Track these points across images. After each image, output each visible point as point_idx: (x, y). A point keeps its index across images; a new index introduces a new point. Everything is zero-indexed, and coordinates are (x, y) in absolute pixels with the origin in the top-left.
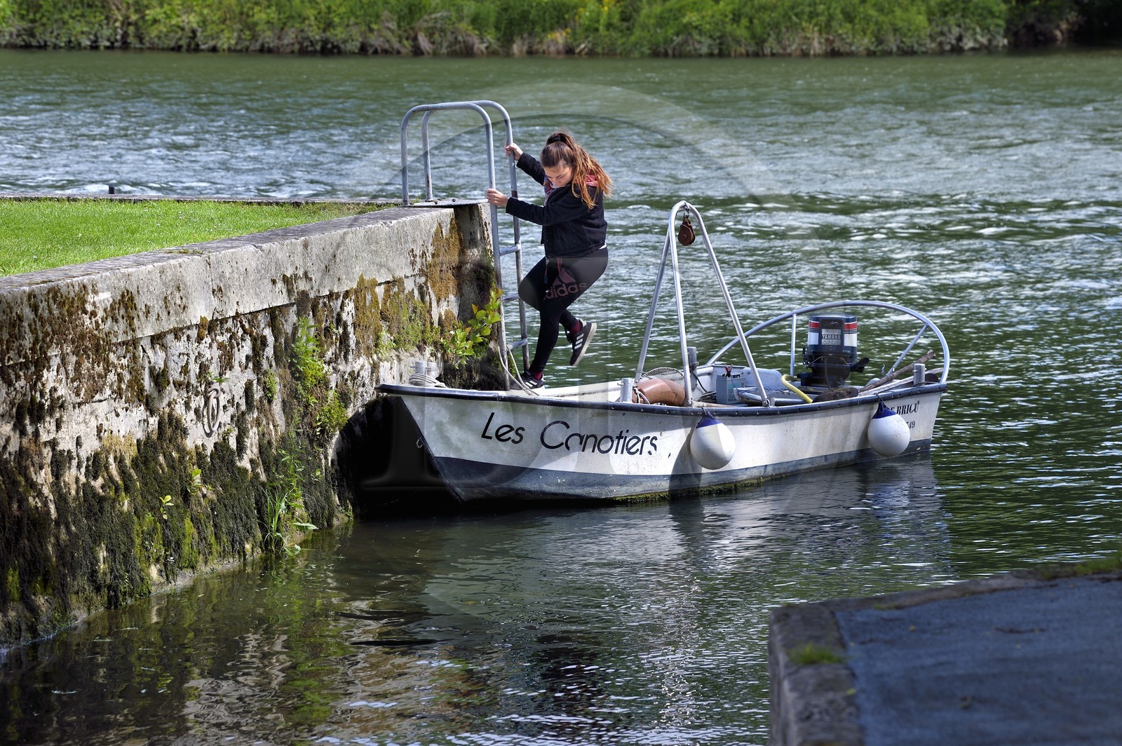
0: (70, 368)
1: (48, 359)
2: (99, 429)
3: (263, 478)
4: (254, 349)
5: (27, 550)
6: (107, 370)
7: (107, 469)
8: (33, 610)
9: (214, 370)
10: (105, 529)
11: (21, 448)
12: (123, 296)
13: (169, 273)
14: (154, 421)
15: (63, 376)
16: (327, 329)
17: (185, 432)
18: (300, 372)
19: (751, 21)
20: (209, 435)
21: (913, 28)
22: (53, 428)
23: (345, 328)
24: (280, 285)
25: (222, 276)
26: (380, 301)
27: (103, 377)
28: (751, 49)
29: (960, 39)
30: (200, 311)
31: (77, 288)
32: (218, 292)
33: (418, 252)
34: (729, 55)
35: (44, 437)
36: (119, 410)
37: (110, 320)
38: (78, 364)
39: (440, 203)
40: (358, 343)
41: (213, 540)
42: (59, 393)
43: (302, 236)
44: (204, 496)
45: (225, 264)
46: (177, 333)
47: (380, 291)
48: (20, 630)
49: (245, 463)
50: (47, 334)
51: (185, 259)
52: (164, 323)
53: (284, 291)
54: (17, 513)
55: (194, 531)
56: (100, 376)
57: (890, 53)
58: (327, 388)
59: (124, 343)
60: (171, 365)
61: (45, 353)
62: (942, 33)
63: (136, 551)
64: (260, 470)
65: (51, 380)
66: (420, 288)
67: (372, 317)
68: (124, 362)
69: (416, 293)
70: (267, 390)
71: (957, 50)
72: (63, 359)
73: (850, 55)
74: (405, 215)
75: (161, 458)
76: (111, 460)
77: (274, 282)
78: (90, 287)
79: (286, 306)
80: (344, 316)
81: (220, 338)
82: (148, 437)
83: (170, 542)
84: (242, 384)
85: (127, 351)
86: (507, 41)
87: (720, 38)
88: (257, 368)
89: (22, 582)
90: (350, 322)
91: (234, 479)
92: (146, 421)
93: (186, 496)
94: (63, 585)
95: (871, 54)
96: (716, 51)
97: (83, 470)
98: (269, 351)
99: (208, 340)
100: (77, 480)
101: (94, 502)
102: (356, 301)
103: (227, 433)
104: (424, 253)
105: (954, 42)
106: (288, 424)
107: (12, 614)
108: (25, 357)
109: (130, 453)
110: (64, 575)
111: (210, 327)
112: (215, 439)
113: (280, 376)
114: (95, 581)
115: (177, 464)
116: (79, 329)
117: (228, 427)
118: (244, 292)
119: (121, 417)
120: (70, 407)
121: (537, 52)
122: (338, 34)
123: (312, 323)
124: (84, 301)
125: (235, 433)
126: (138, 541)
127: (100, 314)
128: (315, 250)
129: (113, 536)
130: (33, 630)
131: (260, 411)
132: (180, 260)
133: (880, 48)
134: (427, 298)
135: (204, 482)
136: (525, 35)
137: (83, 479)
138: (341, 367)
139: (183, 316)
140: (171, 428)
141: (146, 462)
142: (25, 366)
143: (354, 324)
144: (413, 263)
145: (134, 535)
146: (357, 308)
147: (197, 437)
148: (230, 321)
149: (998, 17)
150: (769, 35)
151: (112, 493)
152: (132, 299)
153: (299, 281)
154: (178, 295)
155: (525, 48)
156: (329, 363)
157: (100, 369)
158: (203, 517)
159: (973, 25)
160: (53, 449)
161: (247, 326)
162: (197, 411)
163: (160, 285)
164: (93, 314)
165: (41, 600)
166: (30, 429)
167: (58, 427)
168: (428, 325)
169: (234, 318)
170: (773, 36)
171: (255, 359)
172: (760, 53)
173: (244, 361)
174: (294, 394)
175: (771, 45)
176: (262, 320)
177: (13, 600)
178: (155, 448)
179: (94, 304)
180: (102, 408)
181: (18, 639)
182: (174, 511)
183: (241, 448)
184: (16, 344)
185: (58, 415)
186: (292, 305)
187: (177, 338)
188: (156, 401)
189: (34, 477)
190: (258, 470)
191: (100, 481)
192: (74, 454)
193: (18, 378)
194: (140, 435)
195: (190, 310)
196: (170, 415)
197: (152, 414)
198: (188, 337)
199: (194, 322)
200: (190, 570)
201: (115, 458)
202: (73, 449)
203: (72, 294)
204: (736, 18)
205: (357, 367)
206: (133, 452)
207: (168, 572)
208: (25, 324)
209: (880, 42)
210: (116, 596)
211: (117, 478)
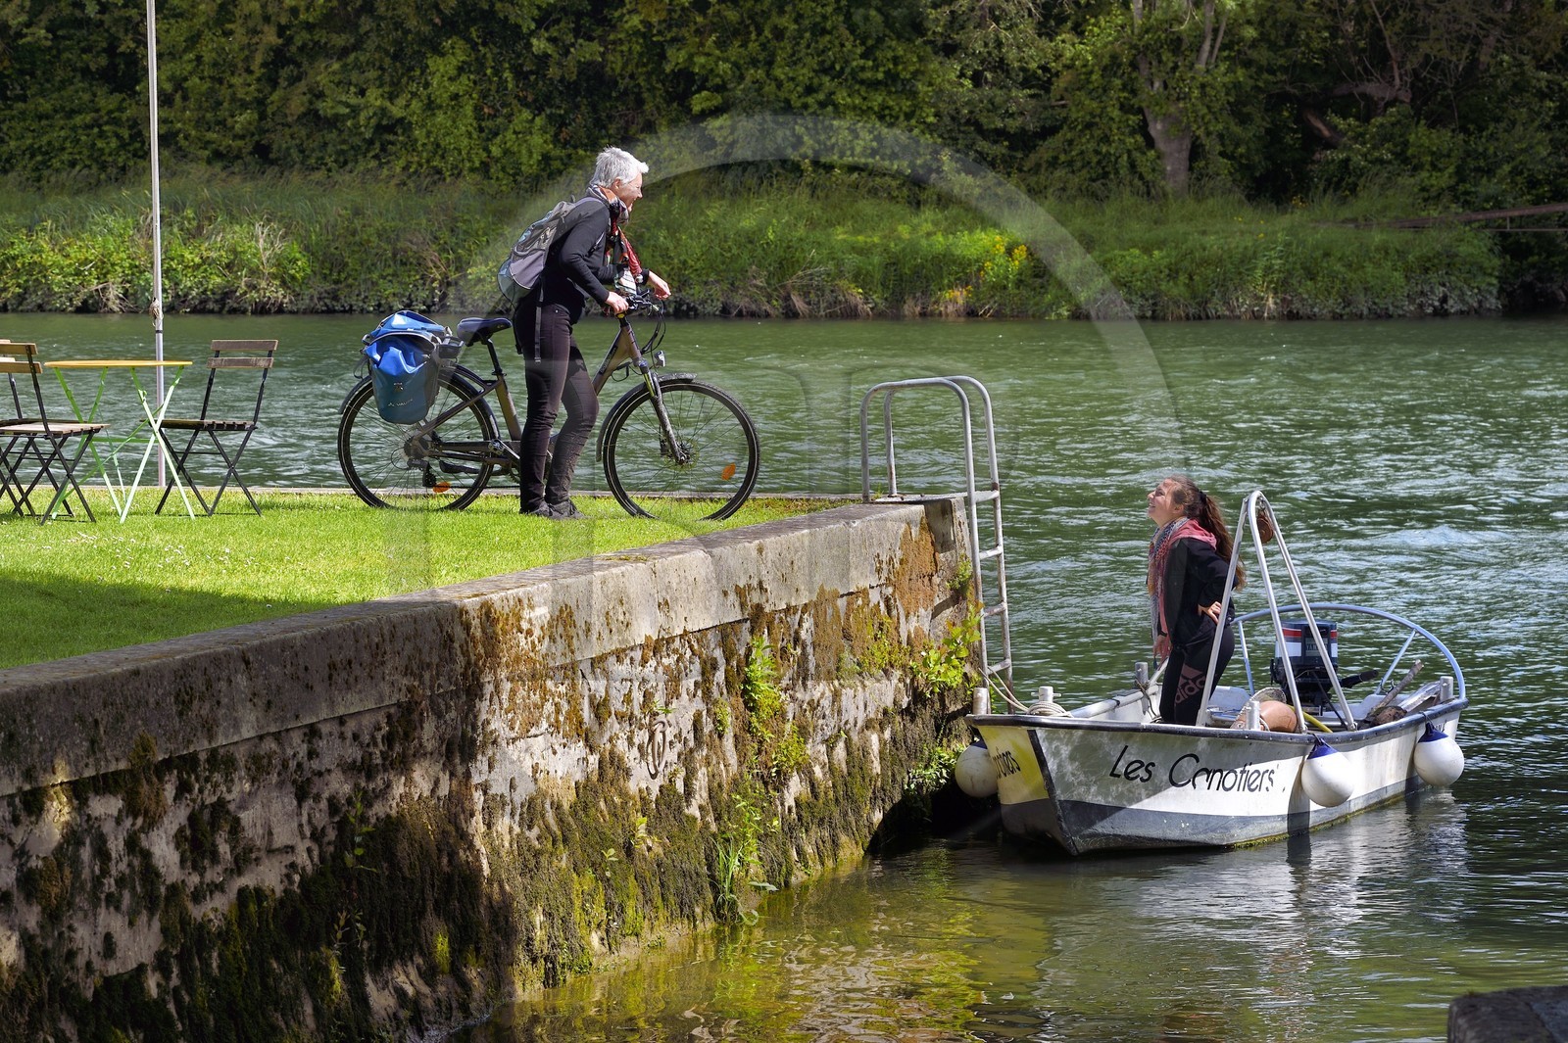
0: (505, 697)
1: (481, 686)
2: (535, 769)
3: (714, 828)
4: (703, 674)
5: (457, 913)
6: (544, 700)
7: (543, 816)
8: (465, 985)
9: (659, 700)
10: (542, 887)
11: (450, 792)
12: (561, 611)
13: (611, 584)
14: (594, 759)
15: (496, 707)
16: (784, 650)
17: (628, 773)
18: (754, 701)
19: (1191, 278)
20: (654, 776)
21: (1388, 286)
22: (486, 767)
23: (804, 648)
24: (732, 597)
25: (668, 587)
26: (842, 615)
27: (540, 707)
28: (1192, 311)
29: (1444, 300)
30: (644, 629)
31: (512, 603)
32: (664, 605)
33: (884, 558)
34: (1164, 319)
35: (476, 779)
36: (556, 747)
37: (547, 639)
38: (513, 692)
39: (907, 498)
40: (817, 666)
41: (659, 902)
42: (492, 727)
43: (756, 538)
44: (649, 849)
45: (671, 572)
46: (619, 655)
47: (841, 603)
48: (450, 1008)
49: (693, 810)
50: (479, 657)
51: (628, 567)
52: (605, 643)
53: (737, 604)
54: (446, 869)
55: (639, 891)
56: (536, 706)
57: (1361, 317)
58: (784, 720)
59: (563, 667)
60: (613, 692)
61: (478, 679)
62: (1422, 293)
63: (577, 915)
64: (710, 818)
65: (483, 711)
66: (887, 600)
67: (834, 635)
68: (562, 689)
69: (882, 606)
70: (718, 722)
71: (1441, 313)
72: (497, 687)
73: (1311, 318)
74: (870, 514)
75: (602, 804)
76: (548, 806)
77: (725, 594)
78: (526, 601)
79: (739, 622)
80: (803, 635)
81: (666, 661)
82: (588, 779)
83: (613, 904)
84: (690, 716)
85: (566, 677)
86: (896, 301)
87: (1153, 297)
88: (707, 694)
89: (453, 951)
90: (808, 643)
91: (682, 829)
92: (585, 759)
93: (629, 850)
94: (496, 955)
95: (1337, 317)
96: (1149, 314)
97: (517, 818)
98: (720, 676)
99: (652, 663)
100: (511, 830)
101: (529, 856)
102: (816, 617)
103: (674, 774)
104: (891, 559)
105: (1437, 304)
106: (740, 763)
107: (442, 989)
108: (456, 685)
109: (568, 799)
110: (498, 943)
111: (657, 647)
112: (659, 781)
113: (732, 706)
114: (531, 951)
115: (619, 811)
116: (513, 651)
117: (674, 766)
118: (692, 606)
119: (558, 755)
120: (504, 744)
121: (932, 314)
122: (695, 294)
123: (766, 643)
124: (519, 618)
125: (682, 774)
126: (578, 903)
127: (537, 632)
128: (770, 555)
129: (551, 896)
130: (465, 1008)
131: (710, 748)
132: (623, 568)
133: (1347, 310)
134: (894, 612)
135: (649, 833)
136: (918, 294)
137: (517, 830)
138: (799, 695)
139: (626, 634)
140: (612, 767)
141: (585, 809)
142: (455, 694)
143: (813, 643)
144: (879, 571)
145: (573, 896)
146: (816, 625)
147: (641, 780)
148: (678, 640)
149: (1491, 275)
150: (1213, 294)
151: (549, 846)
152: (570, 615)
153: (753, 592)
154: (620, 611)
155: (918, 309)
156: (786, 690)
157: (536, 698)
158: (648, 875)
159: (1460, 284)
160: (485, 793)
161: (696, 647)
162: (640, 748)
163: (602, 598)
164: (529, 633)
165: (472, 973)
166: (460, 770)
167: (491, 767)
168: (895, 643)
169: (681, 636)
170: (1218, 295)
171: (704, 686)
172: (1203, 315)
173: (692, 688)
174: (748, 728)
175: (1216, 306)
176: (712, 638)
177: (443, 973)
178: (596, 792)
179: (530, 621)
180: (539, 743)
181: (448, 1019)
182: (617, 866)
183: (689, 793)
184: (447, 668)
185: (490, 753)
186: (745, 620)
187: (619, 660)
188: (597, 736)
189: (464, 825)
190: (708, 819)
191: (536, 831)
192: (508, 799)
193: (448, 708)
194: (579, 776)
195: (634, 627)
196: (612, 753)
197: (592, 751)
198: (632, 659)
199: (638, 642)
200: (634, 938)
201: (552, 804)
202: (507, 794)
203: (507, 610)
204: (1173, 273)
205: (817, 695)
206: (572, 796)
207: (610, 942)
208: (456, 645)
209: (1348, 304)
210: (554, 968)
211: (555, 828)
